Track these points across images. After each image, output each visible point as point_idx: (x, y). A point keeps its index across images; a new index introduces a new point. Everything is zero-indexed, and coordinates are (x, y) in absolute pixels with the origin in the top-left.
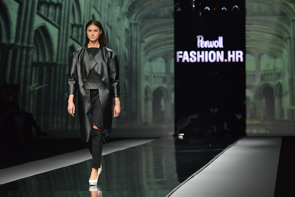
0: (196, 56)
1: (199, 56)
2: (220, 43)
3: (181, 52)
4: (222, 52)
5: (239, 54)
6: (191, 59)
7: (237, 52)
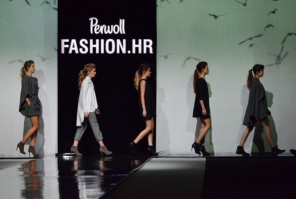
0: (88, 45)
1: (92, 46)
2: (121, 27)
3: (67, 41)
4: (124, 41)
5: (148, 43)
6: (81, 50)
7: (145, 41)
